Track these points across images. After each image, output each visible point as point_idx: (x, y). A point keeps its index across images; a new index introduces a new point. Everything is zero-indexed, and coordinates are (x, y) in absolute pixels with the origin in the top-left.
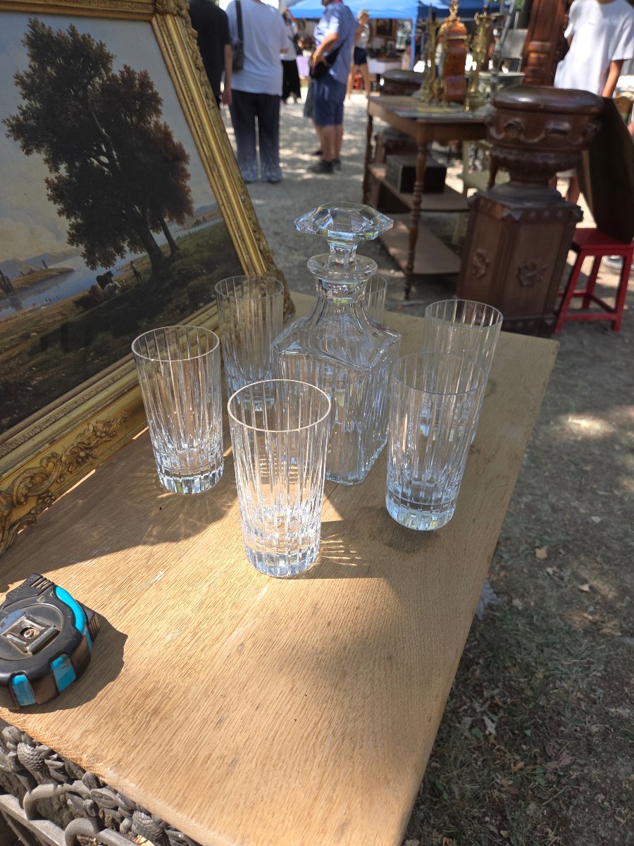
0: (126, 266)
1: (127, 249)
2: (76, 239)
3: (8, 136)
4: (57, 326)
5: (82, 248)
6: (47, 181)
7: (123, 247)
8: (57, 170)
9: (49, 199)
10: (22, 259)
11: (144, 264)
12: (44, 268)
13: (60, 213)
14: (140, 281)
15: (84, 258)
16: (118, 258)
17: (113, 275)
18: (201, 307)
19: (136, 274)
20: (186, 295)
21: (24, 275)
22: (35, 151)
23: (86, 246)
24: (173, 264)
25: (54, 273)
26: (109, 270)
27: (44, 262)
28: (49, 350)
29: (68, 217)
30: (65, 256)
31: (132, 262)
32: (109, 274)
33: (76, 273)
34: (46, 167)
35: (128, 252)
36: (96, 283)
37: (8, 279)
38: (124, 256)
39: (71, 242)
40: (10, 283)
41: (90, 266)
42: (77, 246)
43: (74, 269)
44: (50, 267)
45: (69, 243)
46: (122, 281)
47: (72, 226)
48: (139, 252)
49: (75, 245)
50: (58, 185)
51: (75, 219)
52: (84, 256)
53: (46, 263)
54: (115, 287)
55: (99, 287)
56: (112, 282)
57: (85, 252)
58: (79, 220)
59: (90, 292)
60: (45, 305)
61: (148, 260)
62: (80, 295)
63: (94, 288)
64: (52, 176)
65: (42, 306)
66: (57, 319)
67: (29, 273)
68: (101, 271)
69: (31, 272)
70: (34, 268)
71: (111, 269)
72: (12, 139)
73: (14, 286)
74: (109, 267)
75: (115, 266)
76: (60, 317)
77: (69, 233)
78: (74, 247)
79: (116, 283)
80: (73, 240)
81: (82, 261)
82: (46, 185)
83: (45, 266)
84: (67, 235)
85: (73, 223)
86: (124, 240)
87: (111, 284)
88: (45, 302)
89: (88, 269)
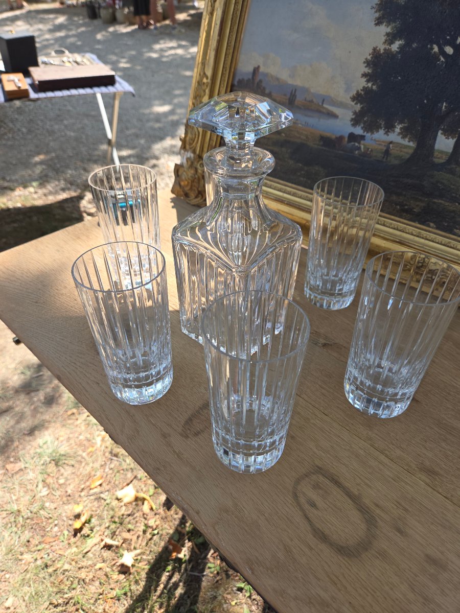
0: (383, 142)
1: (398, 130)
2: (359, 99)
3: (373, 8)
4: (298, 141)
5: (358, 107)
6: (374, 49)
7: (395, 127)
8: (391, 42)
9: (364, 62)
10: (312, 91)
11: (401, 151)
12: (321, 104)
13: (364, 75)
14: (384, 160)
15: (353, 115)
16: (382, 132)
17: (364, 140)
18: (429, 226)
19: (387, 152)
20: (423, 204)
21: (305, 100)
22: (385, 24)
23: (362, 108)
24: (436, 172)
25: (324, 111)
26: (365, 134)
27: (323, 100)
28: (284, 149)
29: (368, 81)
30: (341, 105)
31: (391, 143)
32: (363, 137)
33: (338, 120)
34: (384, 39)
35: (396, 133)
36: (346, 136)
37: (296, 98)
38: (389, 133)
39: (353, 99)
40: (295, 100)
41: (352, 123)
42: (356, 104)
43: (340, 117)
44: (325, 106)
45: (352, 99)
46: (368, 149)
47: (364, 89)
48: (407, 140)
49: (355, 102)
50: (381, 55)
51: (372, 85)
52: (355, 113)
53: (325, 102)
54: (359, 148)
55: (346, 139)
56: (359, 143)
57: (357, 111)
58: (374, 87)
59: (337, 138)
60: (303, 125)
61: (411, 151)
62: (328, 135)
63: (341, 138)
64: (382, 48)
65: (301, 124)
66: (302, 137)
67: (310, 101)
68: (358, 131)
69: (312, 101)
70: (314, 100)
71: (368, 135)
72: (374, 10)
73: (296, 103)
74: (368, 132)
75: (373, 136)
76: (305, 138)
77: (358, 92)
78: (353, 103)
79: (362, 147)
80: (357, 98)
81: (350, 115)
82: (371, 51)
83: (323, 103)
84: (355, 92)
85: (368, 87)
86: (400, 123)
87: (357, 144)
88: (304, 123)
89: (350, 123)
